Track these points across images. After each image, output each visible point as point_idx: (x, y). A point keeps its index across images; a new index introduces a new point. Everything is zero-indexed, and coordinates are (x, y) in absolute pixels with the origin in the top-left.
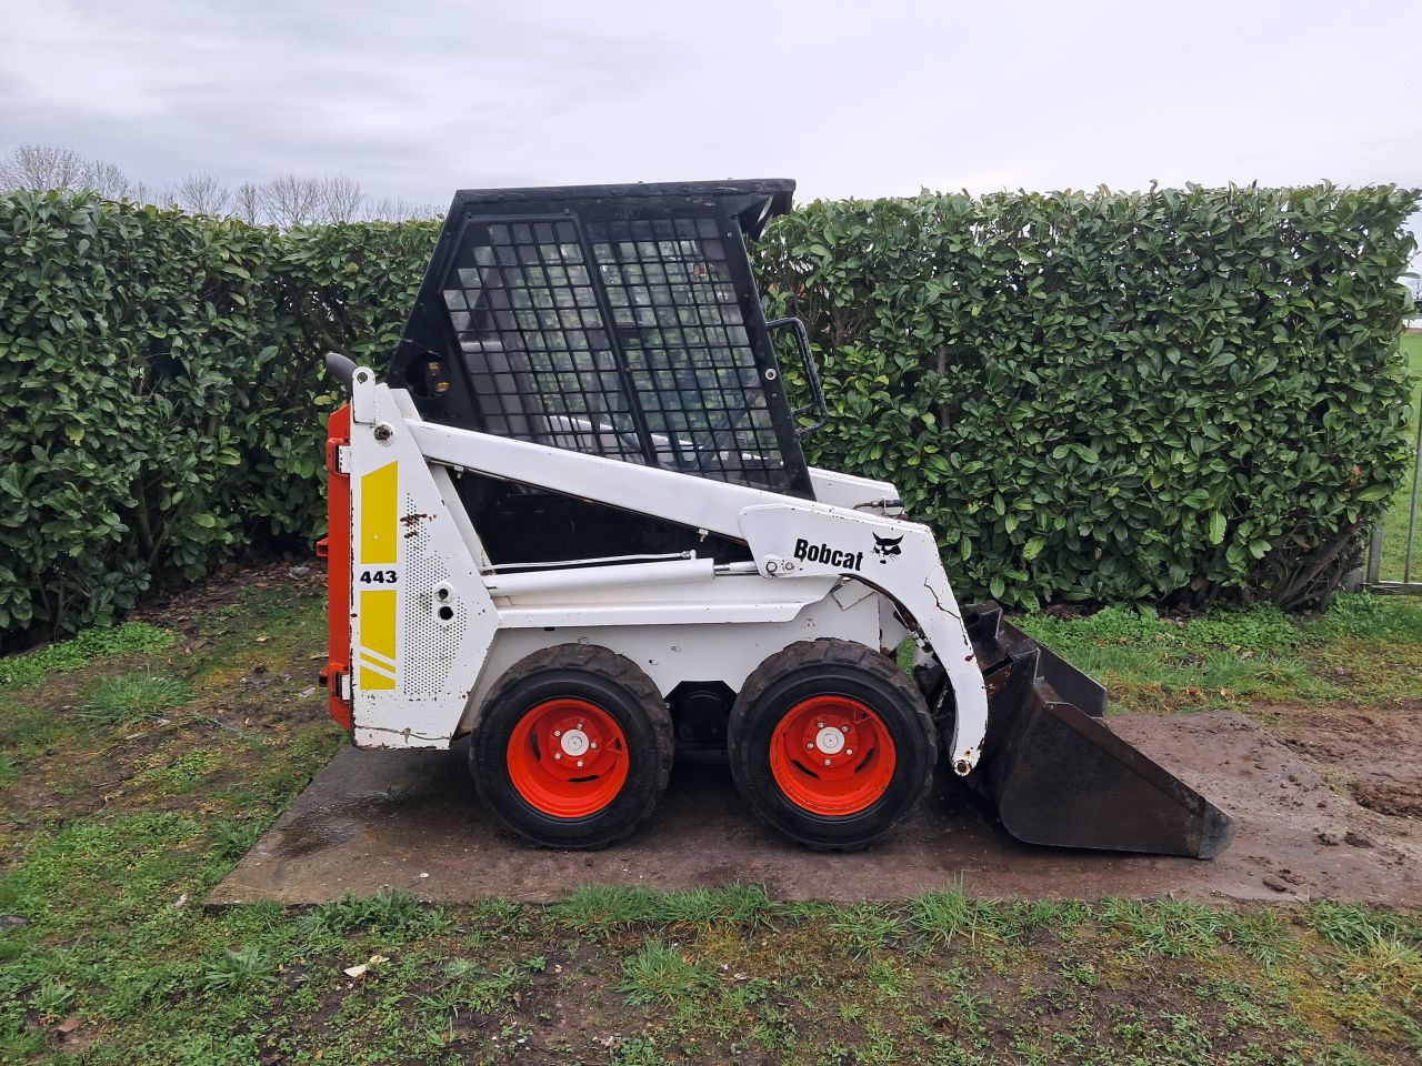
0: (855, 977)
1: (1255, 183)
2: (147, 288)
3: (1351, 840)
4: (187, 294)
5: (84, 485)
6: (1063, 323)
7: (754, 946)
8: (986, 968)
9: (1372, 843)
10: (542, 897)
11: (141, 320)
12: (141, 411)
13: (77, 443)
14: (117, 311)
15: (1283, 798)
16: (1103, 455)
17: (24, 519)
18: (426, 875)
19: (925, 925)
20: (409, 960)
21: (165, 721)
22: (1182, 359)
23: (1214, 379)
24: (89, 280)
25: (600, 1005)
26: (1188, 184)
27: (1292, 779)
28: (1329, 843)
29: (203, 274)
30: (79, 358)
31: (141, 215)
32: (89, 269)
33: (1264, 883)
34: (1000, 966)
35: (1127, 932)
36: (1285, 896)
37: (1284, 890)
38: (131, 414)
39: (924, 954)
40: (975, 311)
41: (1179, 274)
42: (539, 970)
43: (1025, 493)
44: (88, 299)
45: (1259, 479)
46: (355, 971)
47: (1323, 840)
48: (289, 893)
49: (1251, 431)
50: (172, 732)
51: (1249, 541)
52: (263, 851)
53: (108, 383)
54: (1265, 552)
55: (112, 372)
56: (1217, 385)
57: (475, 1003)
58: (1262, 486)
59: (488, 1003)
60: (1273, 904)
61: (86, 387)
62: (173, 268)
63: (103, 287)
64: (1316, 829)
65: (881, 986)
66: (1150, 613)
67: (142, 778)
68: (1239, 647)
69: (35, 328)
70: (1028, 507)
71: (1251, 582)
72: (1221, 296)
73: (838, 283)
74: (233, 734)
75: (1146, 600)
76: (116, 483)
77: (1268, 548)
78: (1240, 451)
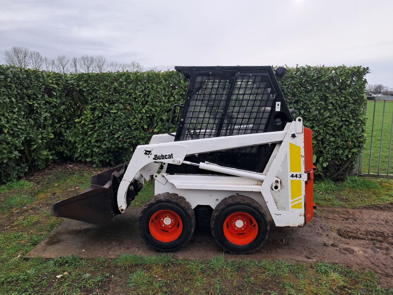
0: (190, 280)
1: (324, 65)
2: (27, 90)
3: (333, 245)
4: (39, 92)
5: (8, 143)
7: (165, 271)
8: (225, 278)
9: (338, 245)
10: (113, 257)
11: (25, 99)
12: (25, 123)
13: (6, 132)
14: (18, 97)
15: (318, 233)
18: (84, 250)
19: (212, 266)
20: (74, 274)
21: (25, 207)
22: (304, 112)
23: (313, 118)
24: (10, 89)
25: (121, 286)
26: (306, 65)
27: (321, 228)
28: (326, 246)
29: (44, 86)
30: (7, 109)
31: (26, 71)
32: (10, 86)
33: (305, 256)
34: (229, 278)
35: (266, 269)
36: (310, 260)
37: (310, 258)
38: (22, 124)
39: (210, 274)
41: (303, 90)
42: (107, 277)
44: (10, 94)
45: (325, 145)
46: (58, 277)
47: (325, 245)
48: (47, 255)
49: (323, 132)
50: (27, 211)
51: (323, 162)
52: (42, 243)
53: (15, 116)
54: (327, 165)
55: (16, 113)
56: (314, 119)
57: (88, 286)
58: (326, 147)
59: (91, 285)
60: (306, 262)
61: (9, 117)
62: (35, 85)
63: (14, 90)
64: (324, 242)
65: (197, 282)
67: (16, 223)
68: (319, 191)
71: (324, 173)
72: (315, 95)
74: (43, 211)
76: (17, 143)
77: (328, 164)
78: (320, 138)
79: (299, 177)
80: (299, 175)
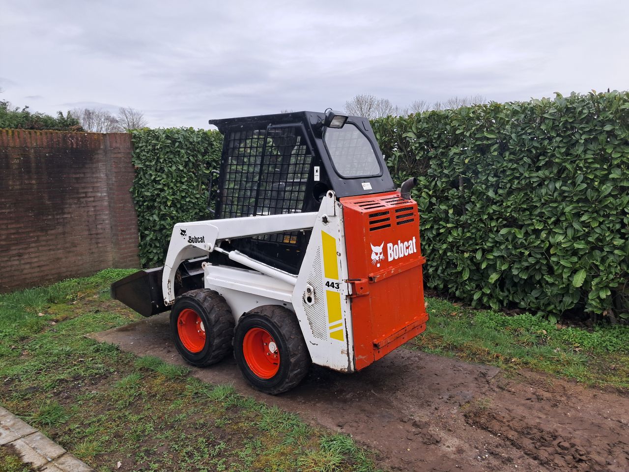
3: (415, 423)
6: (506, 166)
9: (423, 426)
12: (198, 196)
16: (527, 234)
17: (159, 227)
18: (132, 343)
24: (179, 155)
28: (402, 421)
33: (340, 422)
40: (467, 161)
41: (561, 141)
43: (490, 250)
49: (599, 227)
51: (598, 289)
53: (184, 187)
54: (607, 296)
56: (580, 200)
61: (175, 188)
65: (172, 405)
66: (553, 320)
68: (579, 345)
69: (162, 170)
70: (492, 257)
72: (584, 152)
73: (416, 149)
75: (551, 312)
78: (593, 238)
79: (336, 288)
80: (336, 284)
